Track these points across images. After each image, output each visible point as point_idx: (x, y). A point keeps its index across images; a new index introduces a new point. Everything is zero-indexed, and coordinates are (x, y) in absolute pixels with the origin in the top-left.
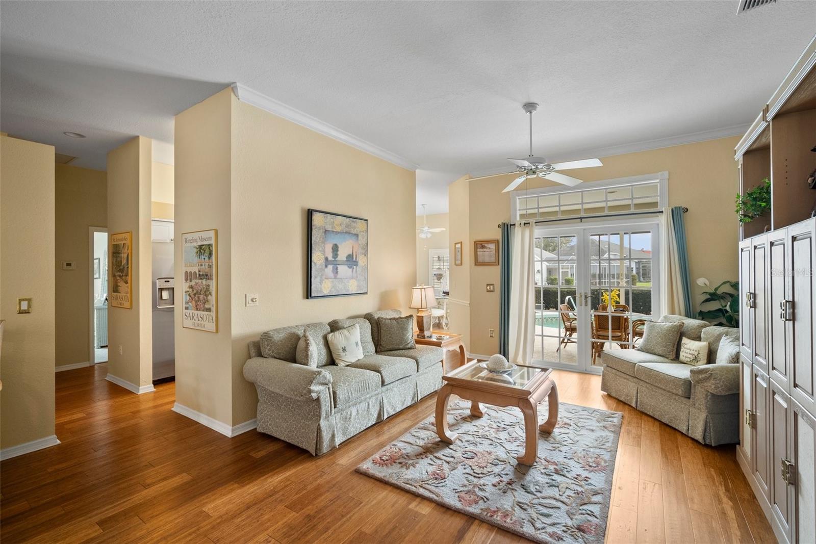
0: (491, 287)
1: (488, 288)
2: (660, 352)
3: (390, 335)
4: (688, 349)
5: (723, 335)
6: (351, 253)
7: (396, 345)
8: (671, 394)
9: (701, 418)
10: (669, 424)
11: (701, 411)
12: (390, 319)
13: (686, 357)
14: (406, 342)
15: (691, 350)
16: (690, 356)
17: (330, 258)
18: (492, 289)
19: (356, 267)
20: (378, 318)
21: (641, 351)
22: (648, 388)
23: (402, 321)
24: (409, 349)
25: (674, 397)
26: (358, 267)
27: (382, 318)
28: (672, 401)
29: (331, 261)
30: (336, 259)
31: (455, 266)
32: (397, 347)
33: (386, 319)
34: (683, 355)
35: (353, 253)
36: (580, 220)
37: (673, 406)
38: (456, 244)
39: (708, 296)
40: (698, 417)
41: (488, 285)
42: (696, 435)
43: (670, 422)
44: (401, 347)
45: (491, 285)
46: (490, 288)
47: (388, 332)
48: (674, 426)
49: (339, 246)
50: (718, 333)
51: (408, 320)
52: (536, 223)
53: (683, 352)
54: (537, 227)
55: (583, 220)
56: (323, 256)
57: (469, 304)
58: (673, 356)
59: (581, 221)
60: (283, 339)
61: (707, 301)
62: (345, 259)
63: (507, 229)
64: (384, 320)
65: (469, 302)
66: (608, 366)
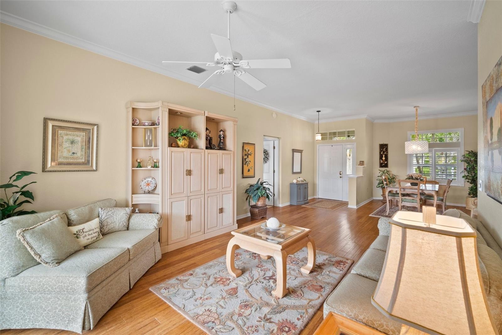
49: (493, 118)
62: (497, 139)
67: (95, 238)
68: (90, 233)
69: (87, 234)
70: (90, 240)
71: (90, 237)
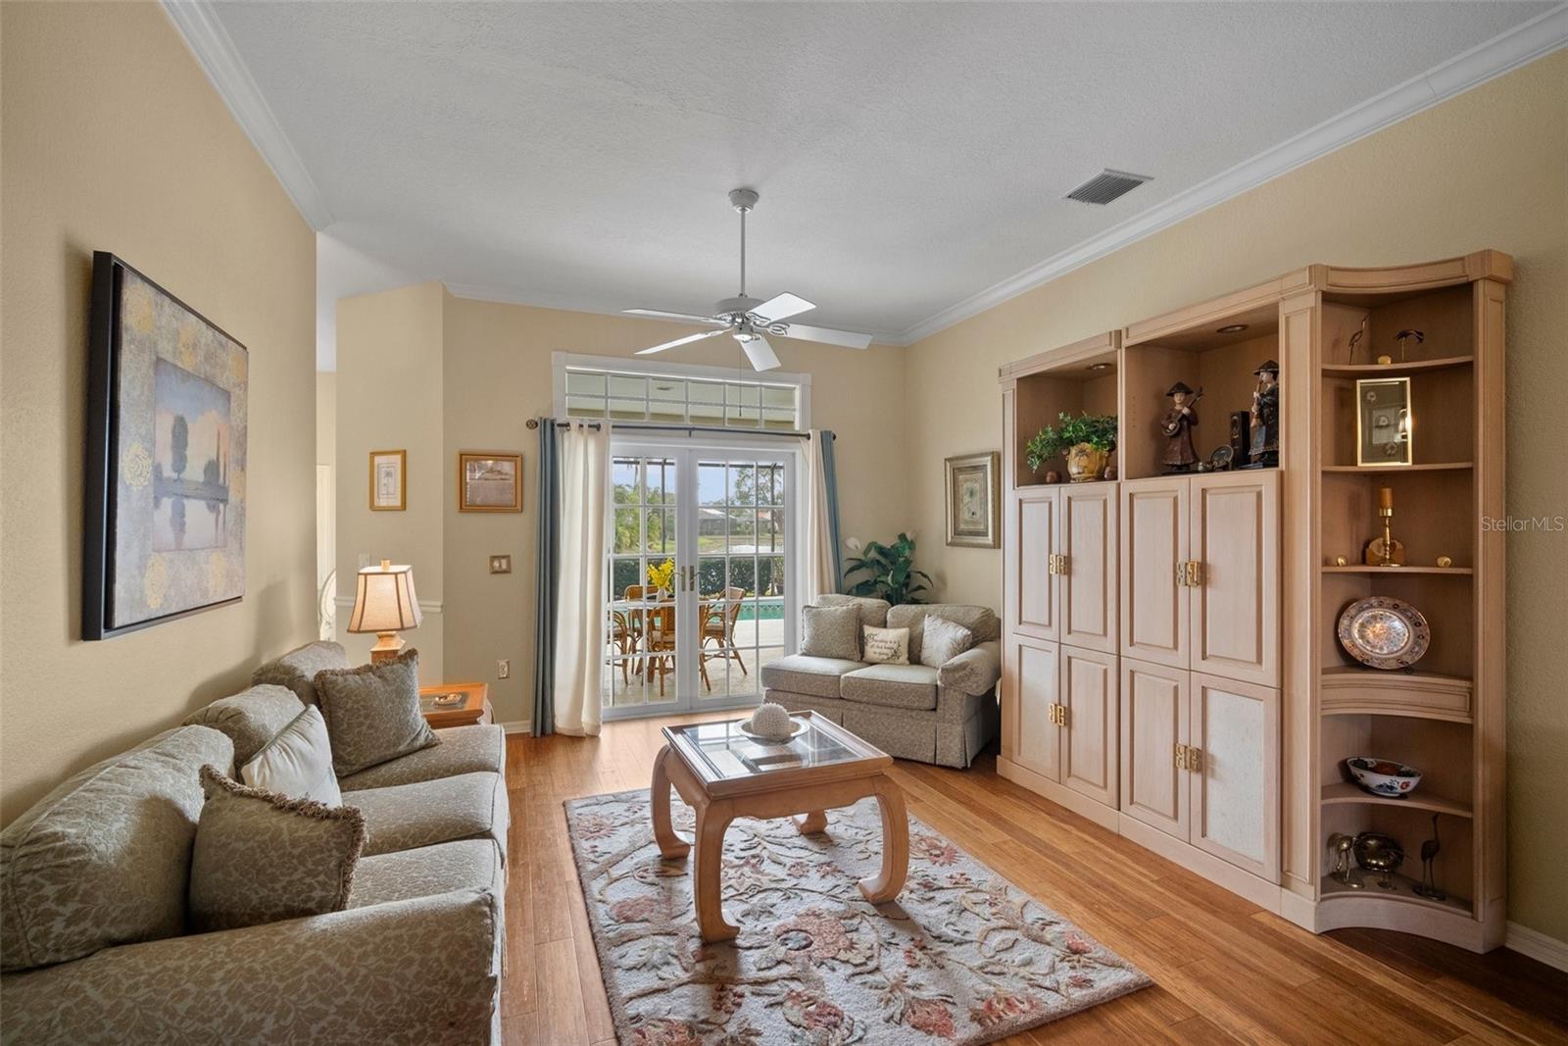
0: (504, 562)
1: (496, 564)
2: (841, 653)
3: (368, 722)
4: (881, 641)
5: (924, 617)
6: (215, 458)
7: (387, 748)
8: (904, 710)
9: (954, 734)
10: (902, 756)
11: (953, 724)
12: (357, 672)
13: (880, 654)
14: (415, 730)
15: (886, 642)
16: (887, 651)
17: (168, 472)
18: (504, 567)
19: (225, 507)
20: (320, 676)
21: (809, 656)
22: (862, 711)
23: (392, 671)
24: (423, 748)
25: (909, 714)
26: (228, 506)
27: (333, 672)
28: (906, 720)
29: (169, 479)
30: (182, 476)
31: (370, 512)
32: (391, 752)
33: (344, 673)
34: (871, 652)
35: (218, 458)
36: (687, 432)
37: (908, 727)
38: (373, 454)
39: (854, 563)
40: (951, 734)
41: (494, 558)
42: (950, 759)
43: (903, 753)
44: (402, 748)
45: (504, 557)
46: (500, 566)
47: (362, 712)
48: (910, 757)
49: (190, 426)
50: (912, 614)
51: (407, 665)
52: (614, 427)
53: (872, 646)
54: (617, 437)
55: (693, 433)
56: (150, 462)
57: (442, 606)
58: (858, 657)
59: (690, 435)
60: (132, 842)
61: (851, 570)
62: (201, 479)
63: (549, 432)
64: (340, 679)
65: (439, 604)
66: (774, 690)
67: (886, 657)
68: (881, 644)
69: (876, 644)
70: (877, 656)
71: (878, 650)
